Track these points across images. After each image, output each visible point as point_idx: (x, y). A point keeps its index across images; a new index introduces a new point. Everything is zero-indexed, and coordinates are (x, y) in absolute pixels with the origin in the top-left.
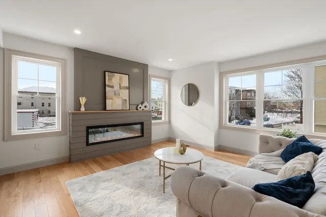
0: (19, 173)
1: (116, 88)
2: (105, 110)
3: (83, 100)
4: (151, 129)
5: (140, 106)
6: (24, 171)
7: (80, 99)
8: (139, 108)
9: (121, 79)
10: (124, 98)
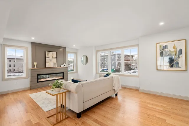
0: (9, 93)
1: (51, 58)
2: (46, 67)
3: (35, 64)
4: (67, 75)
5: (62, 65)
6: (11, 93)
7: (34, 63)
8: (61, 66)
9: (53, 54)
10: (54, 62)
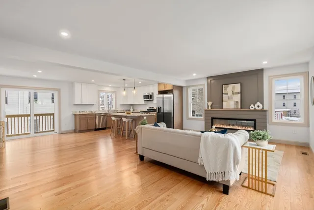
1: (230, 94)
2: (222, 108)
5: (252, 105)
8: (250, 108)
9: (233, 87)
10: (236, 100)
